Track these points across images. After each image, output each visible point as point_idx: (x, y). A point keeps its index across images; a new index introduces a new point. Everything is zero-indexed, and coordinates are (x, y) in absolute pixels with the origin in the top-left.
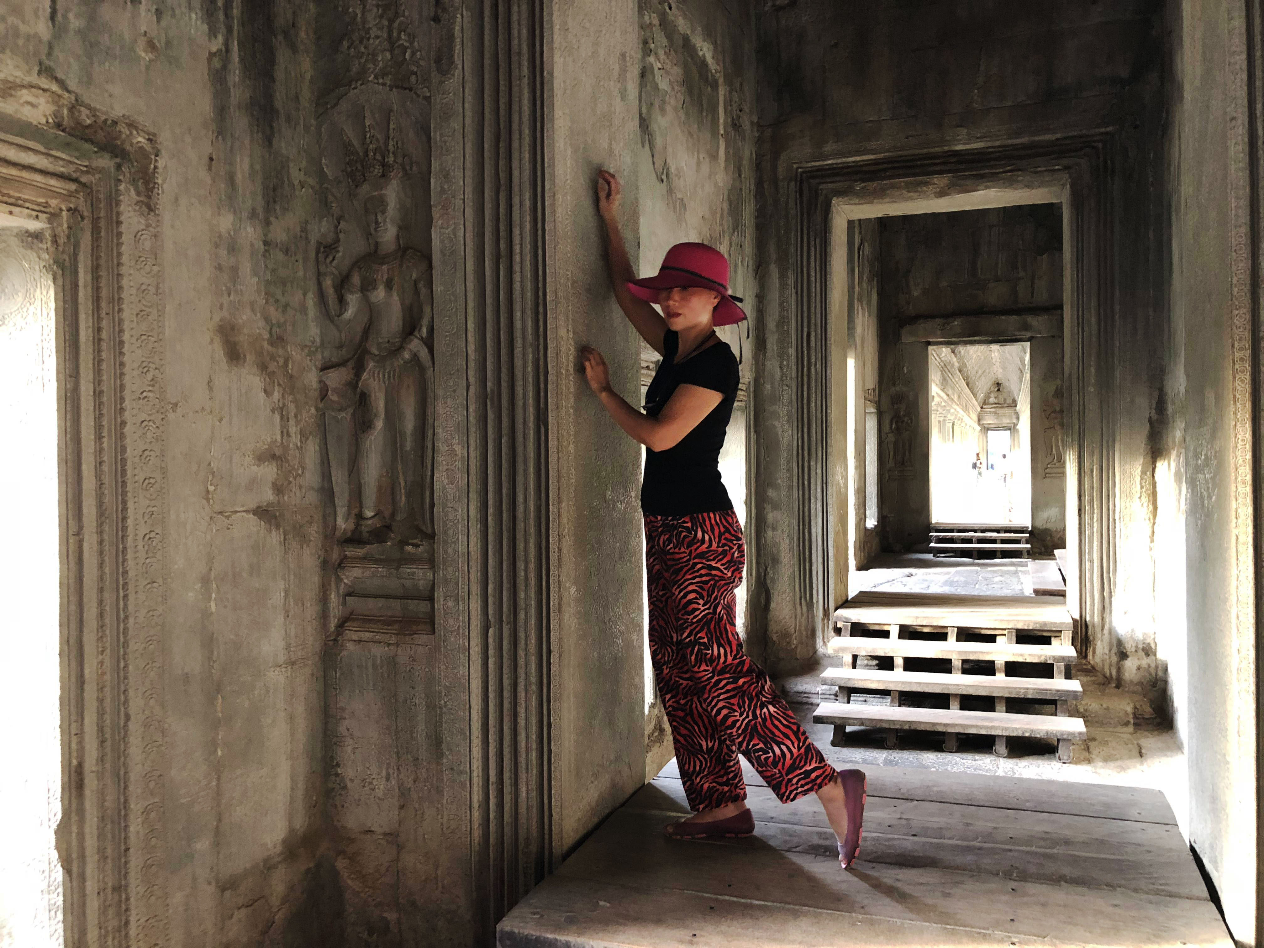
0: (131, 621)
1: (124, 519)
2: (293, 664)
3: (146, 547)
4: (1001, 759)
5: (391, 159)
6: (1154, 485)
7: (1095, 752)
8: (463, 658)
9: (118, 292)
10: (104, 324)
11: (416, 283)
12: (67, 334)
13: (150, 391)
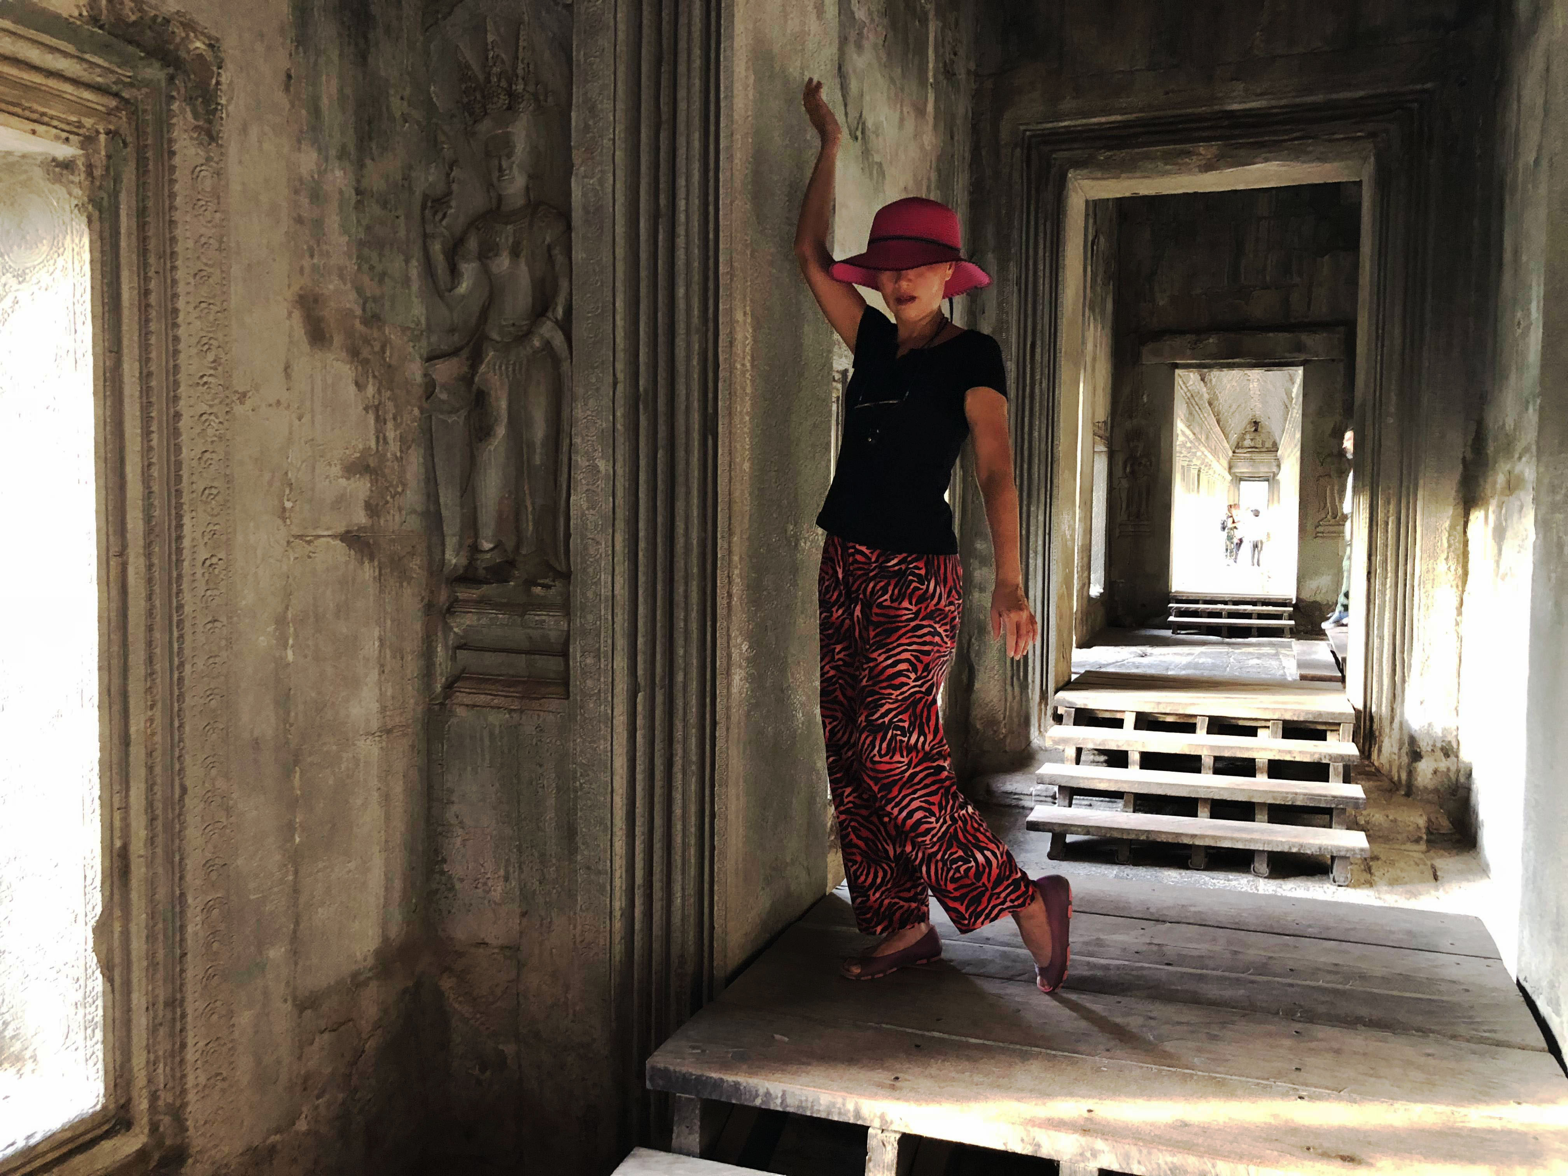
0: (188, 667)
1: (179, 538)
2: (389, 732)
3: (207, 575)
4: (1261, 880)
5: (520, 87)
6: (1466, 543)
7: (1377, 873)
8: (604, 731)
9: (171, 245)
10: (152, 285)
11: (549, 248)
12: (106, 295)
13: (211, 375)
